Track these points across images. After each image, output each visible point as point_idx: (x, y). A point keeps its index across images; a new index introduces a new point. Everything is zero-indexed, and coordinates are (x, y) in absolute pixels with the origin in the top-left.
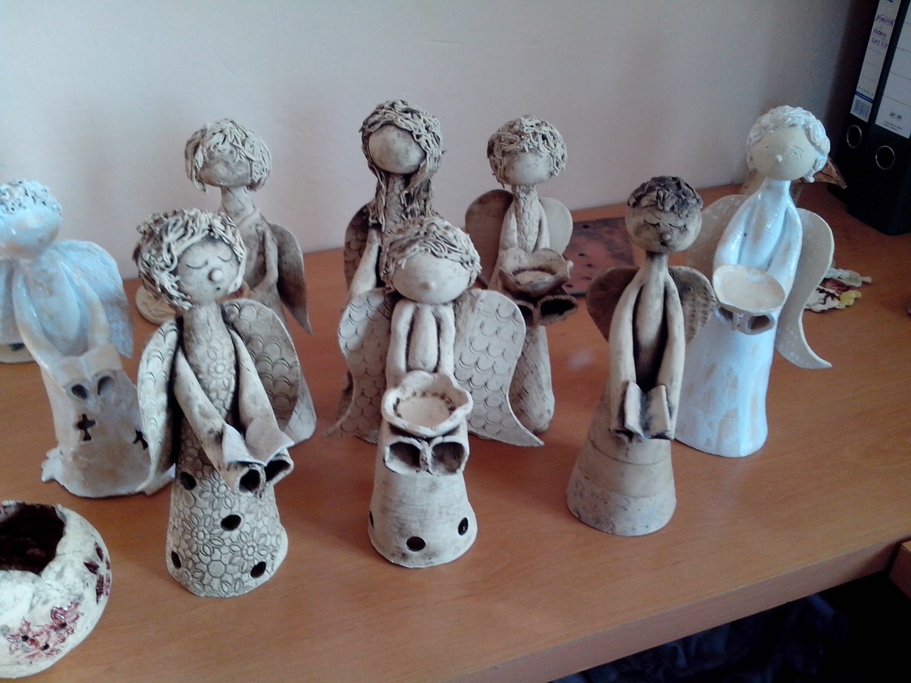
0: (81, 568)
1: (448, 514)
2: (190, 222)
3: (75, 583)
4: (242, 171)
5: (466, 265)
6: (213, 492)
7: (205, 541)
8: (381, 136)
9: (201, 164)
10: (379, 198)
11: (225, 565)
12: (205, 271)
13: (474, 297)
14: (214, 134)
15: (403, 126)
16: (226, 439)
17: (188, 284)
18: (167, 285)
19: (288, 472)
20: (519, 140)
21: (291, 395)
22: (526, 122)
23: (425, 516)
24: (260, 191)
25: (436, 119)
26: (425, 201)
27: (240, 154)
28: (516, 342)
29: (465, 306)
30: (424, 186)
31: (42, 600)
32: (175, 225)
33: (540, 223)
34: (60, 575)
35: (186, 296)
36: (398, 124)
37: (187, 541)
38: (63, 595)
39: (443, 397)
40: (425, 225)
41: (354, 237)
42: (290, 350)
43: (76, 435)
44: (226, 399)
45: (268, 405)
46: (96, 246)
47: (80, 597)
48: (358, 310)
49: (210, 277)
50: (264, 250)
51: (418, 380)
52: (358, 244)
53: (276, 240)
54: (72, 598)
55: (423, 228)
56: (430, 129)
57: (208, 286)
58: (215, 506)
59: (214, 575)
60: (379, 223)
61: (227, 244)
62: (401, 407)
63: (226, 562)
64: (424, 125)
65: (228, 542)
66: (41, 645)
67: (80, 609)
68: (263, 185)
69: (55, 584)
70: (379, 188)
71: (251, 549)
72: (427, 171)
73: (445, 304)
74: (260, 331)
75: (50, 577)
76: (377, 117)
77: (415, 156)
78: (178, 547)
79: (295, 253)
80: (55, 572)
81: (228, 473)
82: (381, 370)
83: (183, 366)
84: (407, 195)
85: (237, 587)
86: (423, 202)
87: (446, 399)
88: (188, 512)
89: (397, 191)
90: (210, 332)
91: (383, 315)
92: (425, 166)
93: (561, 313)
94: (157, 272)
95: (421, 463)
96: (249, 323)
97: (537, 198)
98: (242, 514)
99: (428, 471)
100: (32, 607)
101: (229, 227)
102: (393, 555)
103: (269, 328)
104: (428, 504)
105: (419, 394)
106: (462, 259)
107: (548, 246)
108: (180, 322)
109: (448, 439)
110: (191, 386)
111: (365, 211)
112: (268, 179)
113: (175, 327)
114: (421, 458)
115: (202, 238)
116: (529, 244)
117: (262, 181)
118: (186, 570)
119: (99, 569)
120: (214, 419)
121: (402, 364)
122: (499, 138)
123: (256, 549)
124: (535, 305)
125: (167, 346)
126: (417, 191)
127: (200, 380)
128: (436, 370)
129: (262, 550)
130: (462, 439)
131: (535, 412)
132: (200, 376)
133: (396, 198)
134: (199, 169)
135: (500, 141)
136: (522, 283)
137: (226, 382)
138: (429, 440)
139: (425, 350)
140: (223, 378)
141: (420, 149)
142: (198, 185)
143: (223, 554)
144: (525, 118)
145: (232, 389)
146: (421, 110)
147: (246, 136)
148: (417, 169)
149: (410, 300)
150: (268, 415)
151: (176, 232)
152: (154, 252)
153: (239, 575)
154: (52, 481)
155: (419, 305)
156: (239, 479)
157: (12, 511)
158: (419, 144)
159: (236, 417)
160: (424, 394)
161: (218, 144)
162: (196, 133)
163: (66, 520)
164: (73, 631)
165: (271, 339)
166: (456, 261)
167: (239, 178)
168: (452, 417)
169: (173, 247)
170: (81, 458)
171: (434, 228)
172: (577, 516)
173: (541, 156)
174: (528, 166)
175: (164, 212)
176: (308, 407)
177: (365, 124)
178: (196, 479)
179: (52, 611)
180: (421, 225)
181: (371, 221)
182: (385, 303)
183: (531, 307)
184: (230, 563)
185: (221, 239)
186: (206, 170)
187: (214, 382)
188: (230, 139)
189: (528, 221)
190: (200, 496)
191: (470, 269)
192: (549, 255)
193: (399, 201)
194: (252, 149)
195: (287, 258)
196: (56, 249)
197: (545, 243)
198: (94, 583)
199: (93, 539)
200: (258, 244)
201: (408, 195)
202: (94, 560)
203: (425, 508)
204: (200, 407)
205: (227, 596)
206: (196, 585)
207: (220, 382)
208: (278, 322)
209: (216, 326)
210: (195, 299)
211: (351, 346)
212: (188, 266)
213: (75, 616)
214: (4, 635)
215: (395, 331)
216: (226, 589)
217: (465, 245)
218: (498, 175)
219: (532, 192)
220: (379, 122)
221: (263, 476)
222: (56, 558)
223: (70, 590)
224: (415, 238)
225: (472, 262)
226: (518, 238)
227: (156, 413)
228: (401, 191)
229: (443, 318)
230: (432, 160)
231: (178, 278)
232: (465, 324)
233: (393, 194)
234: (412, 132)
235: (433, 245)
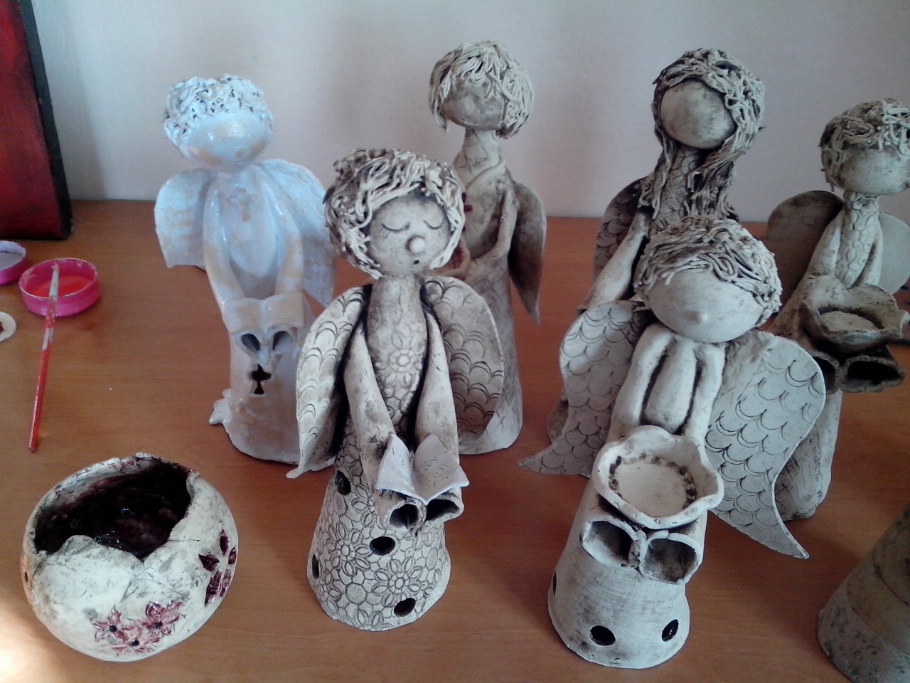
0: (194, 562)
1: (653, 612)
2: (399, 168)
3: (182, 579)
4: (492, 111)
5: (759, 298)
6: (368, 505)
7: (349, 558)
8: (680, 94)
9: (446, 94)
10: (659, 174)
11: (367, 592)
12: (404, 236)
13: (760, 343)
14: (470, 58)
15: (714, 85)
16: (389, 455)
17: (380, 249)
18: (354, 246)
19: (455, 516)
20: (872, 131)
21: (487, 408)
22: (888, 108)
23: (623, 606)
24: (511, 140)
25: (760, 82)
26: (720, 189)
27: (495, 87)
28: (807, 418)
29: (743, 351)
30: (723, 170)
31: (138, 591)
32: (378, 169)
33: (873, 248)
34: (166, 566)
35: (375, 263)
36: (707, 81)
37: (330, 552)
38: (164, 590)
39: (682, 471)
40: (714, 230)
41: (616, 217)
42: (495, 354)
43: (250, 384)
44: (404, 399)
45: (452, 419)
46: (309, 172)
47: (185, 596)
48: (594, 323)
49: (408, 245)
50: (501, 215)
51: (652, 439)
52: (619, 227)
53: (518, 204)
54: (175, 596)
55: (708, 234)
56: (750, 94)
57: (405, 258)
58: (367, 523)
59: (351, 600)
60: (651, 206)
61: (439, 205)
62: (621, 469)
63: (369, 590)
64: (743, 88)
65: (375, 567)
66: (130, 640)
67: (182, 610)
68: (517, 132)
69: (158, 576)
70: (662, 161)
71: (400, 583)
72: (733, 150)
73: (716, 344)
74: (463, 322)
75: (153, 566)
76: (680, 68)
77: (720, 127)
78: (320, 554)
79: (538, 223)
80: (161, 561)
81: (381, 501)
82: (607, 405)
83: (360, 347)
84: (696, 176)
85: (375, 621)
86: (716, 191)
87: (686, 475)
88: (337, 519)
89: (685, 170)
90: (399, 312)
91: (626, 337)
92: (731, 143)
93: (876, 382)
94: (345, 226)
95: (631, 557)
96: (453, 309)
97: (877, 213)
98: (398, 539)
99: (637, 569)
100: (125, 597)
101: (448, 183)
102: (571, 639)
103: (475, 321)
104: (629, 594)
105: (649, 459)
106: (756, 289)
107: (876, 283)
108: (368, 291)
109: (676, 537)
110: (364, 376)
111: (636, 187)
112: (524, 125)
113: (359, 297)
114: (631, 550)
115: (409, 193)
116: (850, 274)
117: (516, 127)
118: (323, 583)
119: (218, 564)
120: (381, 423)
121: (636, 412)
122: (844, 123)
123: (407, 583)
124: (842, 364)
125: (345, 319)
126: (712, 175)
127: (376, 370)
128: (679, 431)
129: (413, 584)
130: (696, 541)
131: (803, 491)
132: (378, 365)
133: (681, 178)
134: (443, 99)
135: (844, 127)
136: (831, 329)
137: (408, 378)
138: (648, 531)
139: (673, 400)
140: (404, 373)
141: (730, 119)
142: (437, 120)
143: (366, 579)
144: (888, 102)
145: (414, 388)
146: (743, 67)
147: (508, 67)
148: (719, 146)
149: (667, 327)
150: (449, 434)
151: (377, 178)
152: (346, 199)
153: (380, 607)
154: (219, 425)
155: (678, 337)
156: (391, 512)
157: (146, 464)
158: (729, 112)
159: (409, 429)
160: (656, 460)
161: (471, 71)
162: (449, 54)
163: (193, 497)
164: (169, 632)
165: (476, 335)
166: (747, 291)
167: (488, 119)
168: (688, 509)
169: (370, 198)
170: (249, 411)
171: (725, 237)
172: (828, 653)
173: (899, 159)
174: (877, 169)
175: (372, 149)
176: (515, 412)
177: (663, 74)
178: (351, 484)
179: (148, 607)
180: (708, 229)
181: (642, 202)
182: (631, 323)
183: (835, 364)
184: (372, 591)
185: (433, 198)
186: (451, 103)
187: (393, 375)
188: (486, 68)
189: (857, 243)
190: (353, 505)
191: (765, 305)
192: (877, 296)
193: (684, 183)
194: (512, 84)
195: (527, 228)
196: (263, 166)
197: (874, 277)
198: (206, 582)
199: (220, 526)
200: (494, 205)
201: (698, 178)
202: (213, 553)
203: (624, 597)
204: (368, 404)
205: (362, 628)
206: (329, 603)
207: (400, 376)
208: (488, 316)
209: (409, 306)
210: (386, 268)
211: (573, 367)
212: (384, 226)
213: (174, 618)
214: (91, 619)
215: (637, 365)
216: (362, 620)
217: (765, 269)
218: (830, 173)
219: (871, 205)
220: (684, 74)
221: (422, 514)
222: (168, 544)
223: (174, 586)
224: (694, 246)
225: (770, 295)
226: (837, 262)
227: (316, 398)
228: (690, 171)
229: (708, 362)
230: (743, 137)
231: (368, 239)
232: (736, 375)
233: (678, 173)
234: (725, 94)
235: (719, 261)
